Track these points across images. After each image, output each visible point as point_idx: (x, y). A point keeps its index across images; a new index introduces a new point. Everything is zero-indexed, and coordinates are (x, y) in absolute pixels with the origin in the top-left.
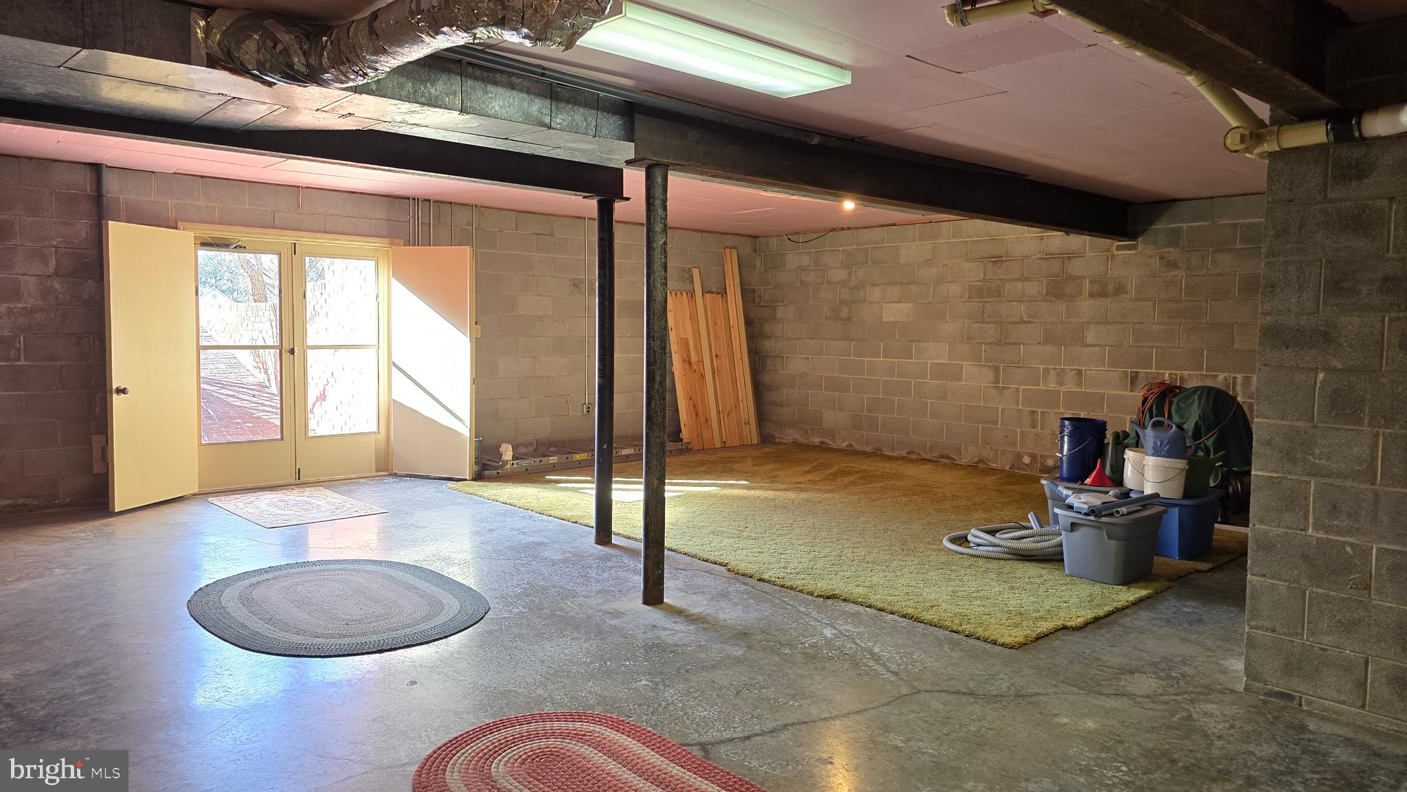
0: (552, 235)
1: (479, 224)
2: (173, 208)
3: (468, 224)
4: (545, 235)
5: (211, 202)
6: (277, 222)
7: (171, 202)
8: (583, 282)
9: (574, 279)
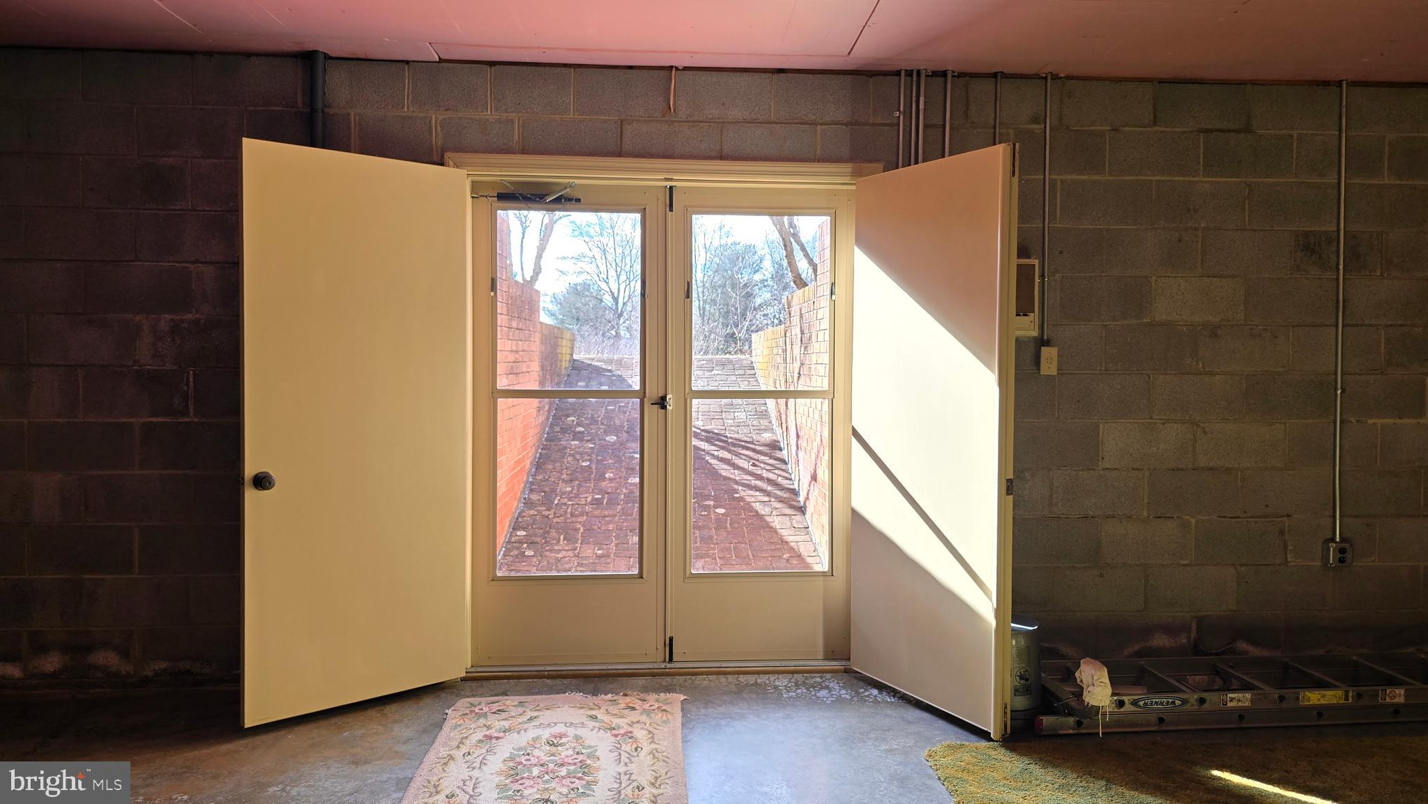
0: (1248, 129)
1: (1061, 119)
2: (439, 128)
3: (1035, 120)
4: (1229, 131)
5: (506, 111)
6: (627, 145)
7: (436, 117)
8: (1332, 239)
9: (1306, 234)
